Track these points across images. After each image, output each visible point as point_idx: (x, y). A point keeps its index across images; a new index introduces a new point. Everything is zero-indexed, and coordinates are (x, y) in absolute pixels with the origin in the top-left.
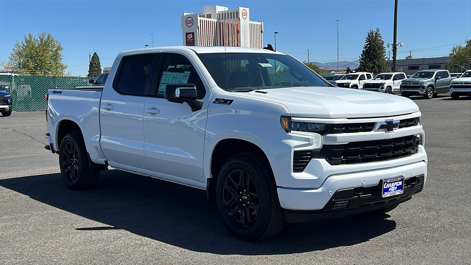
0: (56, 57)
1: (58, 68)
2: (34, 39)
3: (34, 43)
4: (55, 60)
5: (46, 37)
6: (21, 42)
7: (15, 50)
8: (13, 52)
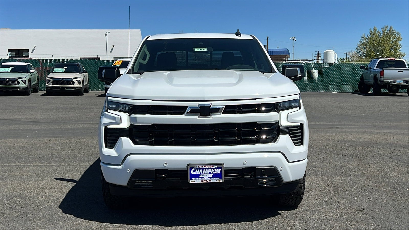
0: (395, 46)
1: (396, 56)
2: (378, 32)
3: (377, 36)
4: (395, 49)
5: (388, 30)
6: (367, 35)
7: (361, 42)
8: (359, 43)
